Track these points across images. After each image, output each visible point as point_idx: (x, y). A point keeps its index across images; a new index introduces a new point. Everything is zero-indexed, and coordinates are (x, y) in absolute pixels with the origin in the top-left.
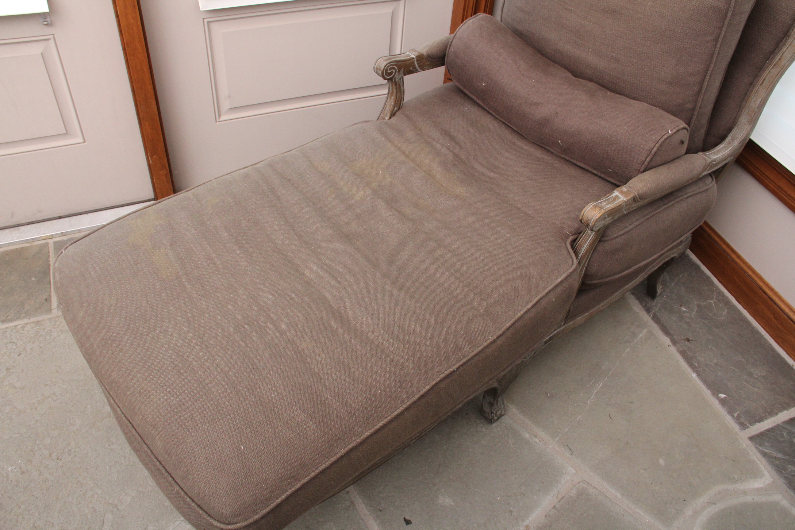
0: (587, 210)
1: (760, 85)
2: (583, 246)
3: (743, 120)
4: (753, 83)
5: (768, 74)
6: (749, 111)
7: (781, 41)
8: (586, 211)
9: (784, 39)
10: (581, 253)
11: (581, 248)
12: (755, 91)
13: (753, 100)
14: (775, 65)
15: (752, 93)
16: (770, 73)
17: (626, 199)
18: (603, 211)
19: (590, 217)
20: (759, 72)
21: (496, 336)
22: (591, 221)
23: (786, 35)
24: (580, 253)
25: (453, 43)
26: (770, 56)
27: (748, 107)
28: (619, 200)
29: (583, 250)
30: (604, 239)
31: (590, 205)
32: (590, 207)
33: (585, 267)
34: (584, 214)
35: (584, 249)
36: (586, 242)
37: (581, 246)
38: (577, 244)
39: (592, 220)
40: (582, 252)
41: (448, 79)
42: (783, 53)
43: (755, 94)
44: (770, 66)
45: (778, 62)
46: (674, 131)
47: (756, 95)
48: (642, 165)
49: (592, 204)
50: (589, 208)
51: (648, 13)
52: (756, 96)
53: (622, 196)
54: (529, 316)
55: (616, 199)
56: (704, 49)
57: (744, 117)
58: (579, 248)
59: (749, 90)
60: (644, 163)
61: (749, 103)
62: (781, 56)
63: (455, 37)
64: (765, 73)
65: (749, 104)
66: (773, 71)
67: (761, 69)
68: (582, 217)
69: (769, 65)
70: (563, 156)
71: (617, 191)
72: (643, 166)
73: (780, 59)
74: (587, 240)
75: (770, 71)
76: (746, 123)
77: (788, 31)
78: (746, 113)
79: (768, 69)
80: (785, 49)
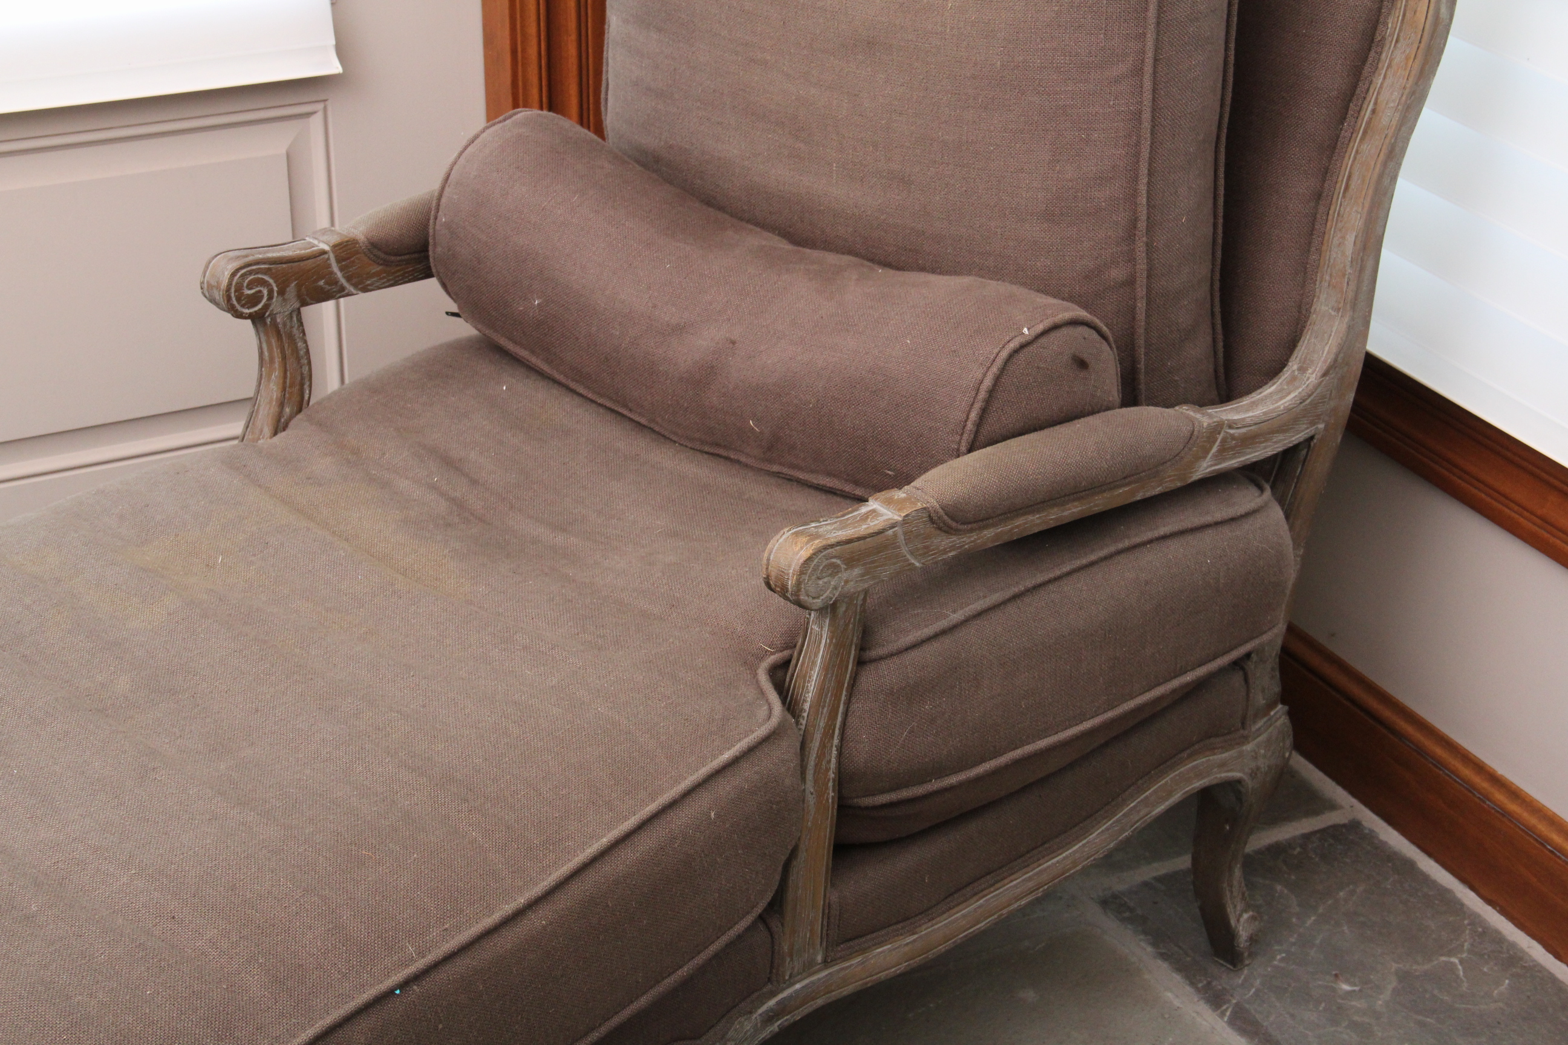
0: (777, 546)
1: (1344, 196)
2: (810, 677)
3: (1324, 308)
4: (1325, 194)
5: (1355, 158)
6: (1331, 275)
7: (1364, 61)
8: (774, 551)
9: (1372, 54)
10: (809, 700)
11: (804, 682)
12: (1336, 216)
13: (1336, 241)
14: (1365, 132)
15: (1329, 224)
16: (1358, 156)
17: (900, 516)
18: (818, 543)
19: (783, 563)
20: (1330, 158)
21: (522, 901)
22: (788, 574)
23: (1372, 41)
24: (805, 701)
25: (444, 200)
26: (1347, 108)
27: (1328, 266)
28: (878, 520)
29: (812, 688)
30: (873, 653)
31: (784, 533)
32: (784, 537)
33: (834, 749)
34: (768, 560)
35: (813, 683)
36: (814, 663)
37: (805, 677)
38: (793, 675)
39: (791, 571)
40: (810, 694)
42: (1378, 93)
43: (1336, 225)
44: (1354, 135)
45: (1370, 119)
46: (1040, 327)
47: (1340, 225)
48: (962, 434)
49: (788, 531)
50: (781, 541)
51: (952, 29)
52: (1340, 230)
53: (888, 510)
54: (629, 856)
55: (867, 518)
56: (1111, 103)
57: (1323, 297)
58: (799, 684)
59: (1318, 216)
60: (964, 427)
61: (1328, 253)
62: (1376, 103)
63: (449, 181)
64: (1346, 158)
65: (1327, 258)
66: (1364, 147)
67: (1335, 148)
68: (767, 568)
69: (1352, 133)
70: (775, 468)
71: (876, 499)
72: (965, 436)
73: (1374, 111)
74: (816, 655)
75: (1357, 152)
76: (1333, 313)
77: (1375, 28)
78: (1326, 284)
79: (1351, 145)
80: (1380, 82)
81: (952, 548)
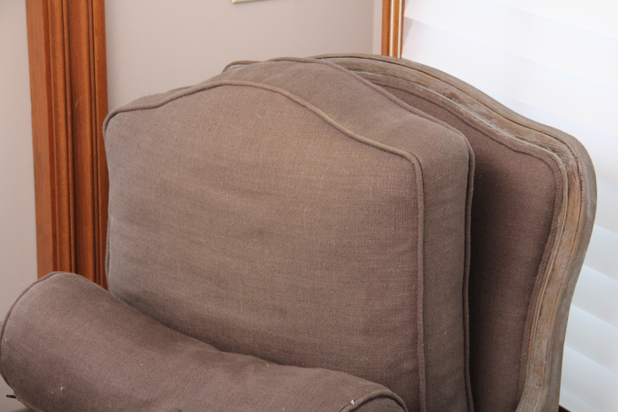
1: (539, 319)
3: (532, 384)
4: (528, 317)
5: (544, 297)
6: (535, 365)
7: (546, 241)
9: (550, 237)
12: (535, 329)
13: (536, 345)
14: (549, 282)
15: (532, 334)
16: (546, 295)
20: (530, 296)
23: (550, 230)
25: (6, 328)
26: (538, 268)
27: (533, 359)
41: (7, 396)
42: (555, 259)
43: (536, 335)
44: (543, 283)
45: (552, 274)
46: (361, 400)
47: (538, 335)
51: (307, 224)
52: (538, 338)
57: (531, 377)
59: (525, 330)
61: (532, 352)
62: (554, 265)
63: (10, 316)
64: (539, 296)
65: (532, 354)
66: (549, 290)
67: (532, 290)
69: (542, 282)
73: (553, 270)
75: (545, 293)
76: (538, 388)
77: (551, 223)
78: (532, 370)
79: (541, 289)
80: (555, 253)
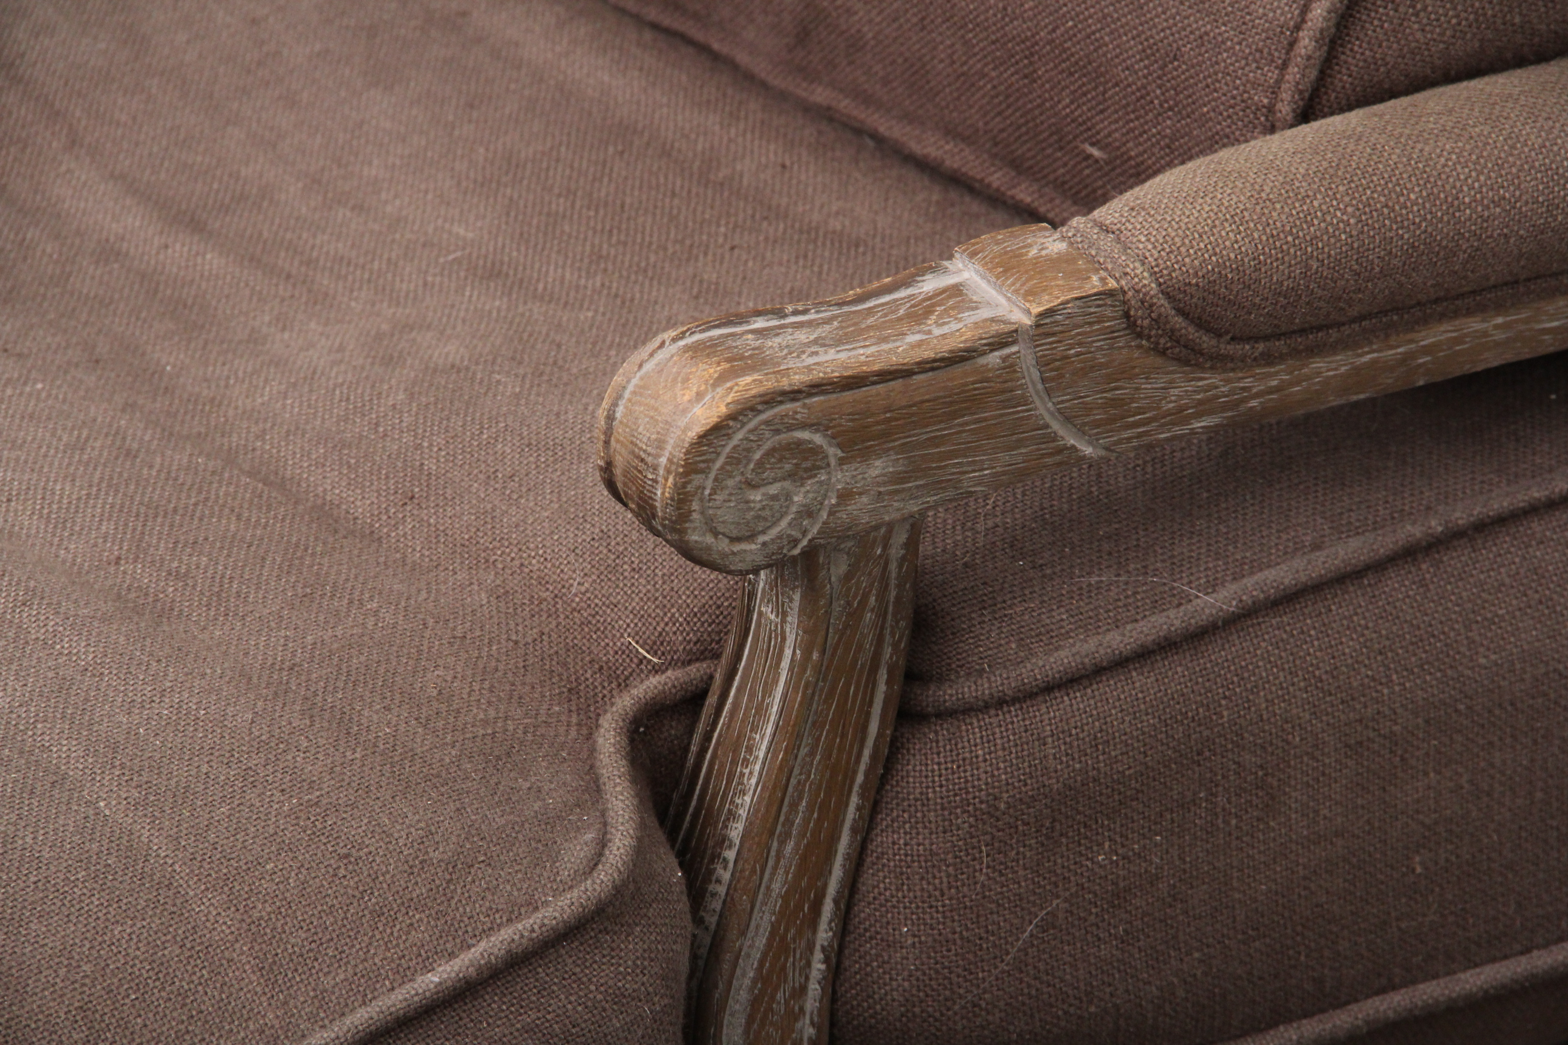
0: (634, 381)
2: (750, 750)
8: (627, 394)
10: (743, 813)
11: (734, 763)
17: (1029, 312)
18: (748, 384)
19: (645, 433)
22: (655, 468)
24: (732, 815)
28: (960, 320)
29: (753, 781)
30: (949, 694)
31: (662, 345)
32: (659, 355)
33: (818, 955)
34: (610, 418)
35: (757, 767)
36: (761, 710)
37: (739, 747)
38: (708, 737)
39: (663, 460)
40: (748, 799)
48: (1285, 65)
49: (674, 340)
50: (648, 367)
53: (999, 289)
55: (929, 312)
58: (722, 766)
60: (1292, 44)
68: (607, 443)
71: (973, 255)
72: (1293, 73)
74: (768, 691)
81: (1203, 408)
